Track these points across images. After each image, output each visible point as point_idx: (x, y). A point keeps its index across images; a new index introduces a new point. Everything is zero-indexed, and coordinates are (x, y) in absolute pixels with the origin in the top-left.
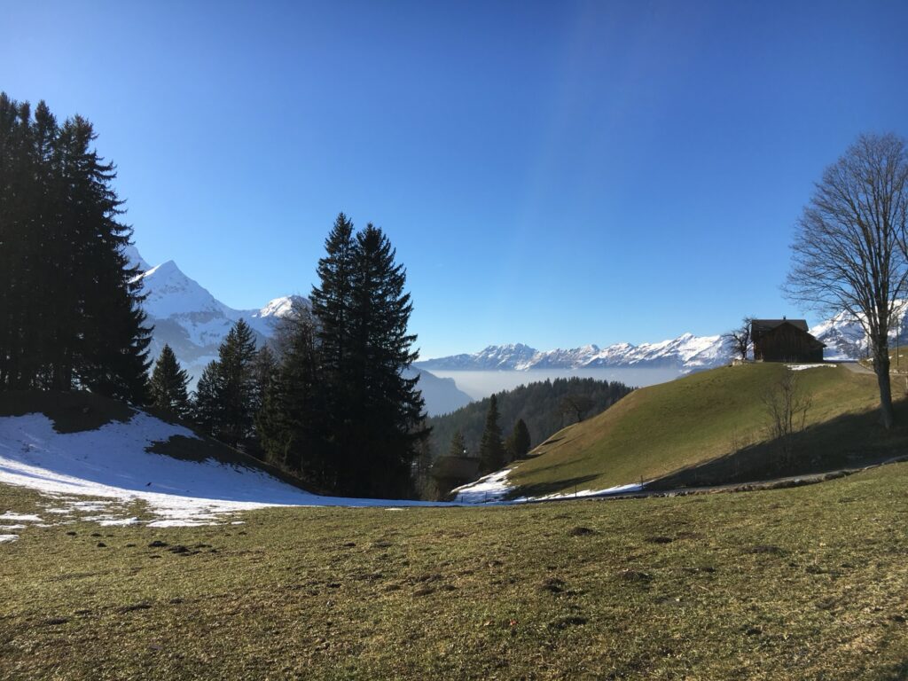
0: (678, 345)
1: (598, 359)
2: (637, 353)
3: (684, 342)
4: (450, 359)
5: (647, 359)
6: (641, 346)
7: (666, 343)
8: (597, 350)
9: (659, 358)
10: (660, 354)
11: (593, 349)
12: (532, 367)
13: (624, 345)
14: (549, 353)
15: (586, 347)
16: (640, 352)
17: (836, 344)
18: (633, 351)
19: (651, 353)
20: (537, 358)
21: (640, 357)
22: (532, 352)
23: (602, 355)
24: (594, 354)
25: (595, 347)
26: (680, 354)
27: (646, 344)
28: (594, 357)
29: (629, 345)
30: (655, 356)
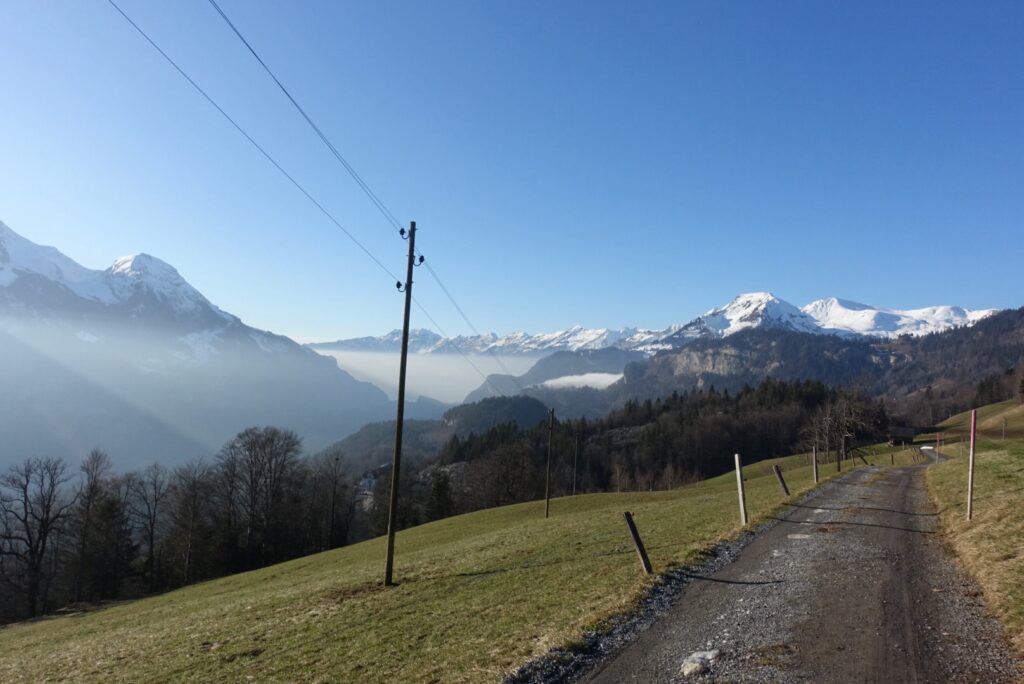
0: (569, 337)
1: (495, 347)
2: (531, 343)
3: (575, 333)
4: (356, 341)
5: (540, 348)
6: (536, 336)
7: (558, 334)
8: (495, 338)
9: (550, 347)
10: (552, 344)
11: (491, 337)
12: (433, 352)
13: (521, 334)
14: (451, 338)
15: (485, 333)
16: (535, 342)
17: (700, 333)
18: (528, 341)
19: (544, 343)
20: (439, 343)
21: (533, 346)
22: (437, 338)
23: (499, 343)
24: (493, 342)
25: (493, 334)
26: (570, 344)
27: (540, 335)
28: (493, 344)
29: (525, 334)
30: (547, 346)
